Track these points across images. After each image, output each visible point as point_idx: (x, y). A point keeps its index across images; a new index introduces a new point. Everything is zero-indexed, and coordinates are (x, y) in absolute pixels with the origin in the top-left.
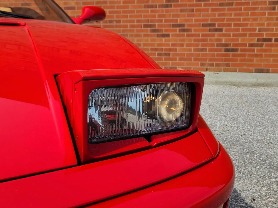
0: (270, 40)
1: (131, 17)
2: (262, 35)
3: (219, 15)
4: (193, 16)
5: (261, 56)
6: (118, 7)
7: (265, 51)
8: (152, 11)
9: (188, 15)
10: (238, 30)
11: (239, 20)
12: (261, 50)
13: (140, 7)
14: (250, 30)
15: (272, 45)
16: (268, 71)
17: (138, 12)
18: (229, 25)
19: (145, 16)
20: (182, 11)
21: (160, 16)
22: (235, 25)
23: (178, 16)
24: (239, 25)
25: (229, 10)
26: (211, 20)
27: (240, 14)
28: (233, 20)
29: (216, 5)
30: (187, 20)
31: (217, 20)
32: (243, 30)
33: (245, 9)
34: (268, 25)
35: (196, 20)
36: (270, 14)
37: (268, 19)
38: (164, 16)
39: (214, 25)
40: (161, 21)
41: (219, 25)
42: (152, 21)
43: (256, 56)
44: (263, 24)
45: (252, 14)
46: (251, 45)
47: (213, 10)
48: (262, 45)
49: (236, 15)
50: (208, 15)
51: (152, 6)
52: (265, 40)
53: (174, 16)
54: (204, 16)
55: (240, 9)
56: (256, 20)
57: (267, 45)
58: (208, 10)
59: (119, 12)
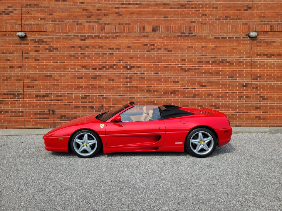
0: (240, 112)
1: (177, 102)
2: (236, 110)
3: (218, 102)
4: (206, 102)
5: (237, 119)
6: (171, 97)
7: (238, 117)
8: (187, 100)
9: (204, 102)
10: (226, 108)
11: (226, 104)
12: (237, 117)
13: (182, 97)
14: (231, 108)
15: (241, 115)
16: (240, 126)
17: (180, 100)
18: (223, 106)
19: (184, 102)
20: (201, 99)
21: (191, 102)
22: (225, 106)
23: (199, 102)
24: (227, 106)
25: (222, 99)
26: (214, 104)
27: (227, 101)
28: (224, 104)
29: (216, 97)
30: (204, 104)
31: (217, 104)
32: (228, 108)
33: (229, 99)
34: (239, 106)
35: (208, 104)
36: (239, 101)
37: (238, 104)
38: (193, 102)
39: (216, 106)
40: (192, 104)
41: (218, 106)
42: (187, 104)
43: (235, 119)
44: (236, 106)
45: (231, 102)
46: (232, 115)
47: (215, 99)
48: (237, 115)
49: (225, 102)
50: (213, 102)
51: (187, 97)
52: (238, 112)
53: (197, 102)
54: (211, 102)
55: (227, 99)
56: (233, 104)
57: (239, 115)
58: (213, 99)
59: (171, 100)
